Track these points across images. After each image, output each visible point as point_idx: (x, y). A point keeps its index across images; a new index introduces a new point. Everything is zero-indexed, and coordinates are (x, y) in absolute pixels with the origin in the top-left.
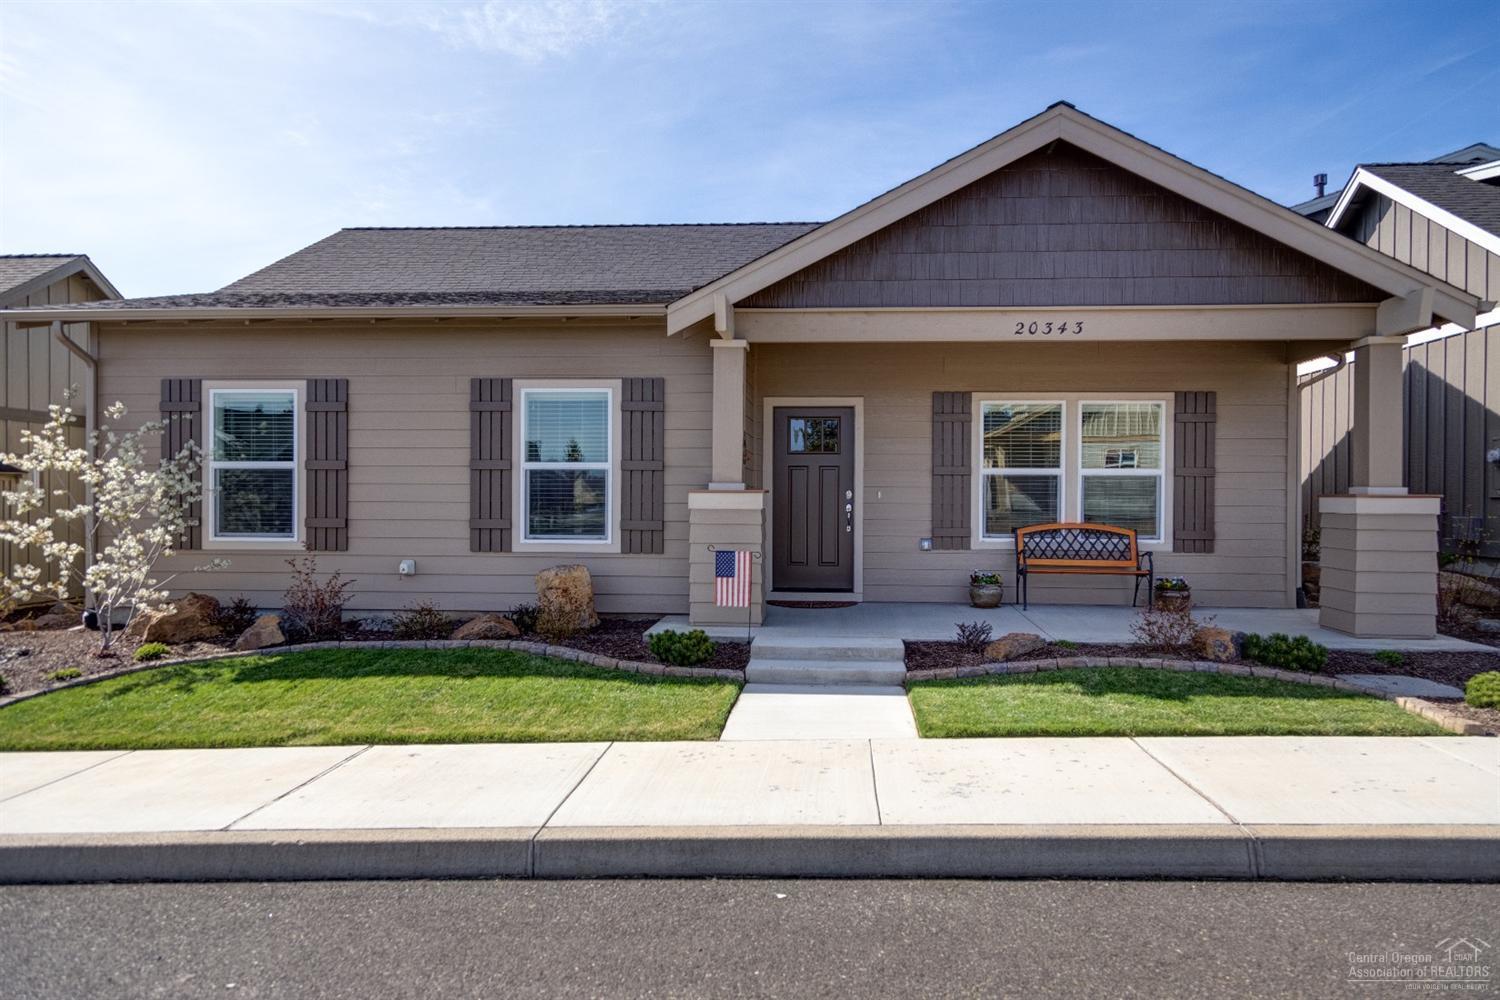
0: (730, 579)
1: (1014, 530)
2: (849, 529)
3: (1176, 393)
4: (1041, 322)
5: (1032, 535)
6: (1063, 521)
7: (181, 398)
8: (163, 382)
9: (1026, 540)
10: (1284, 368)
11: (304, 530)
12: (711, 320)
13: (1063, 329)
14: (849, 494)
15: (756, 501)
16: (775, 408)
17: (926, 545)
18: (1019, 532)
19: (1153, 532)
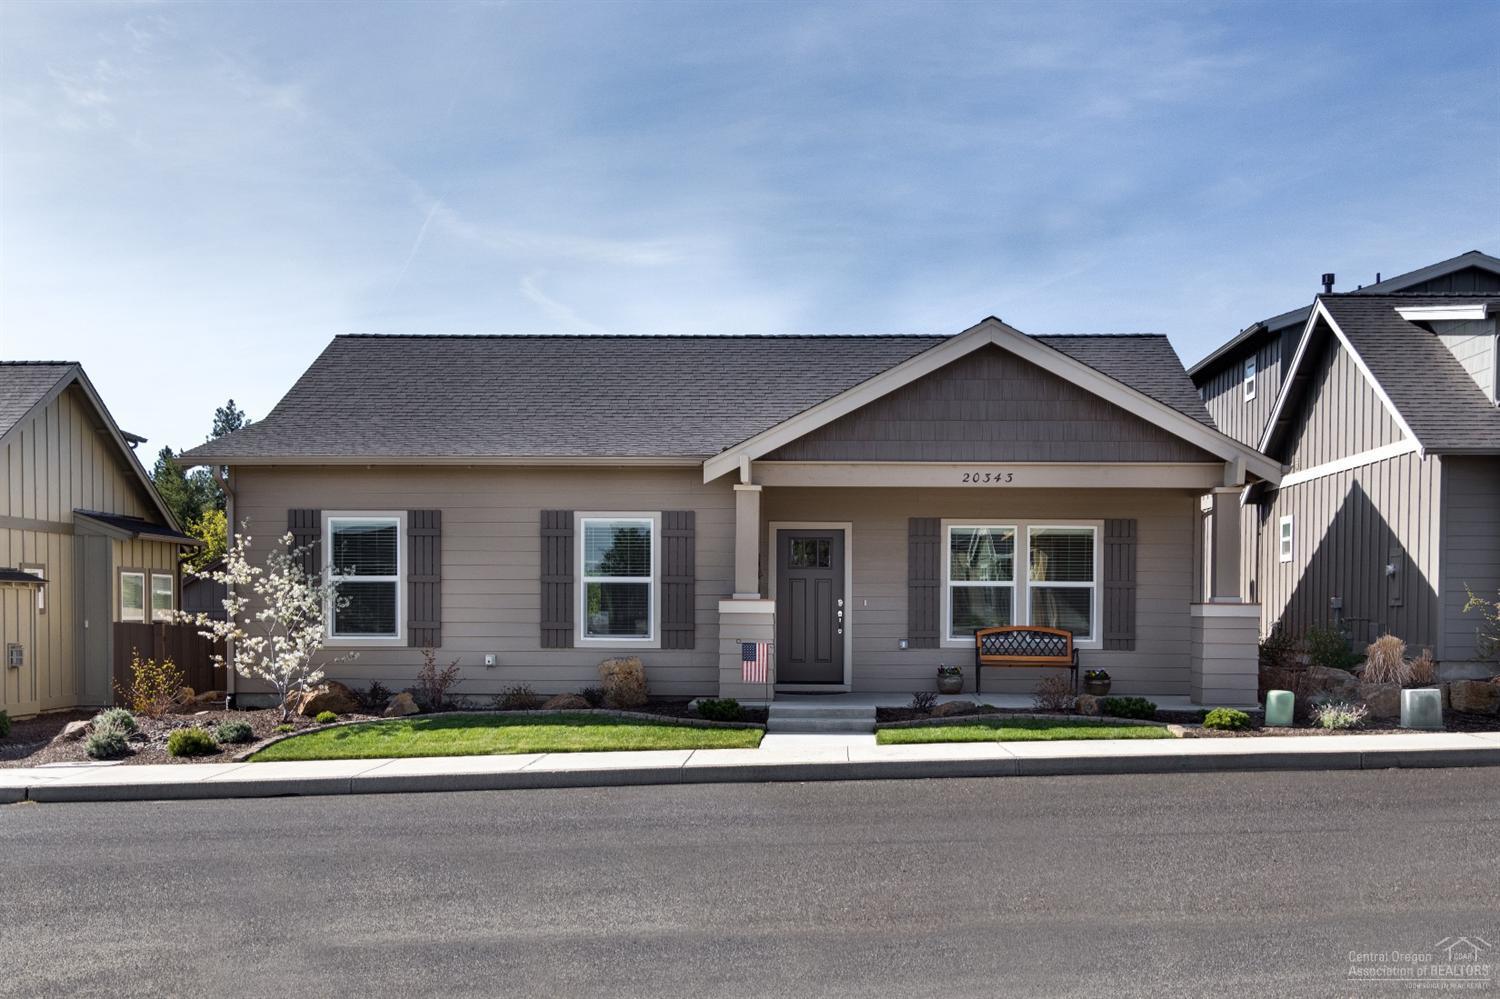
0: (753, 663)
1: (975, 634)
2: (840, 631)
3: (1106, 520)
4: (983, 473)
5: (988, 636)
6: (1015, 625)
7: (305, 525)
8: (290, 511)
9: (984, 640)
10: (1191, 500)
11: (406, 631)
12: (737, 471)
13: (998, 479)
14: (840, 602)
15: (770, 607)
16: (778, 530)
17: (904, 644)
18: (978, 633)
19: (1086, 633)
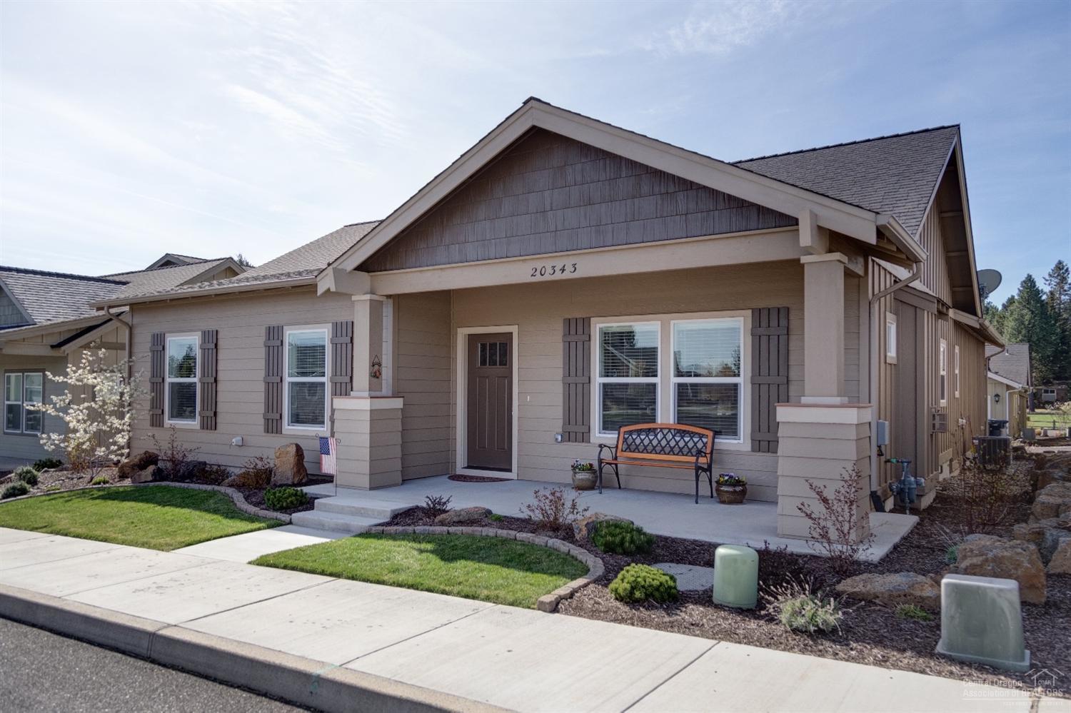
1: (618, 428)
3: (753, 310)
4: (548, 265)
5: (632, 433)
6: (659, 422)
7: (157, 344)
8: (152, 335)
9: (626, 436)
11: (199, 418)
13: (563, 270)
16: (467, 335)
17: (559, 438)
18: (622, 430)
19: (734, 432)
